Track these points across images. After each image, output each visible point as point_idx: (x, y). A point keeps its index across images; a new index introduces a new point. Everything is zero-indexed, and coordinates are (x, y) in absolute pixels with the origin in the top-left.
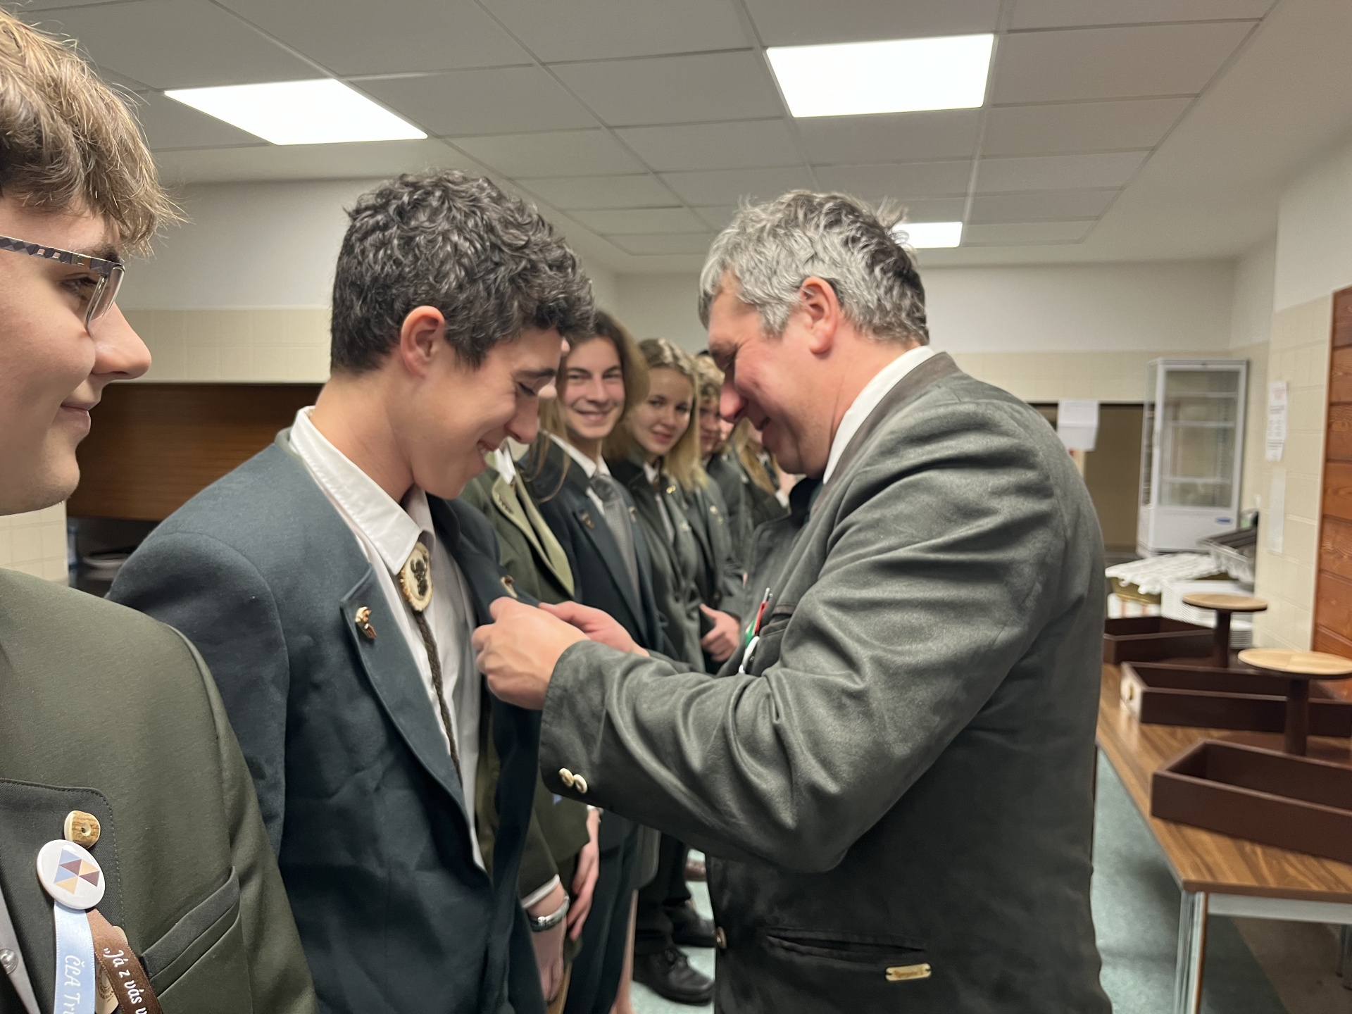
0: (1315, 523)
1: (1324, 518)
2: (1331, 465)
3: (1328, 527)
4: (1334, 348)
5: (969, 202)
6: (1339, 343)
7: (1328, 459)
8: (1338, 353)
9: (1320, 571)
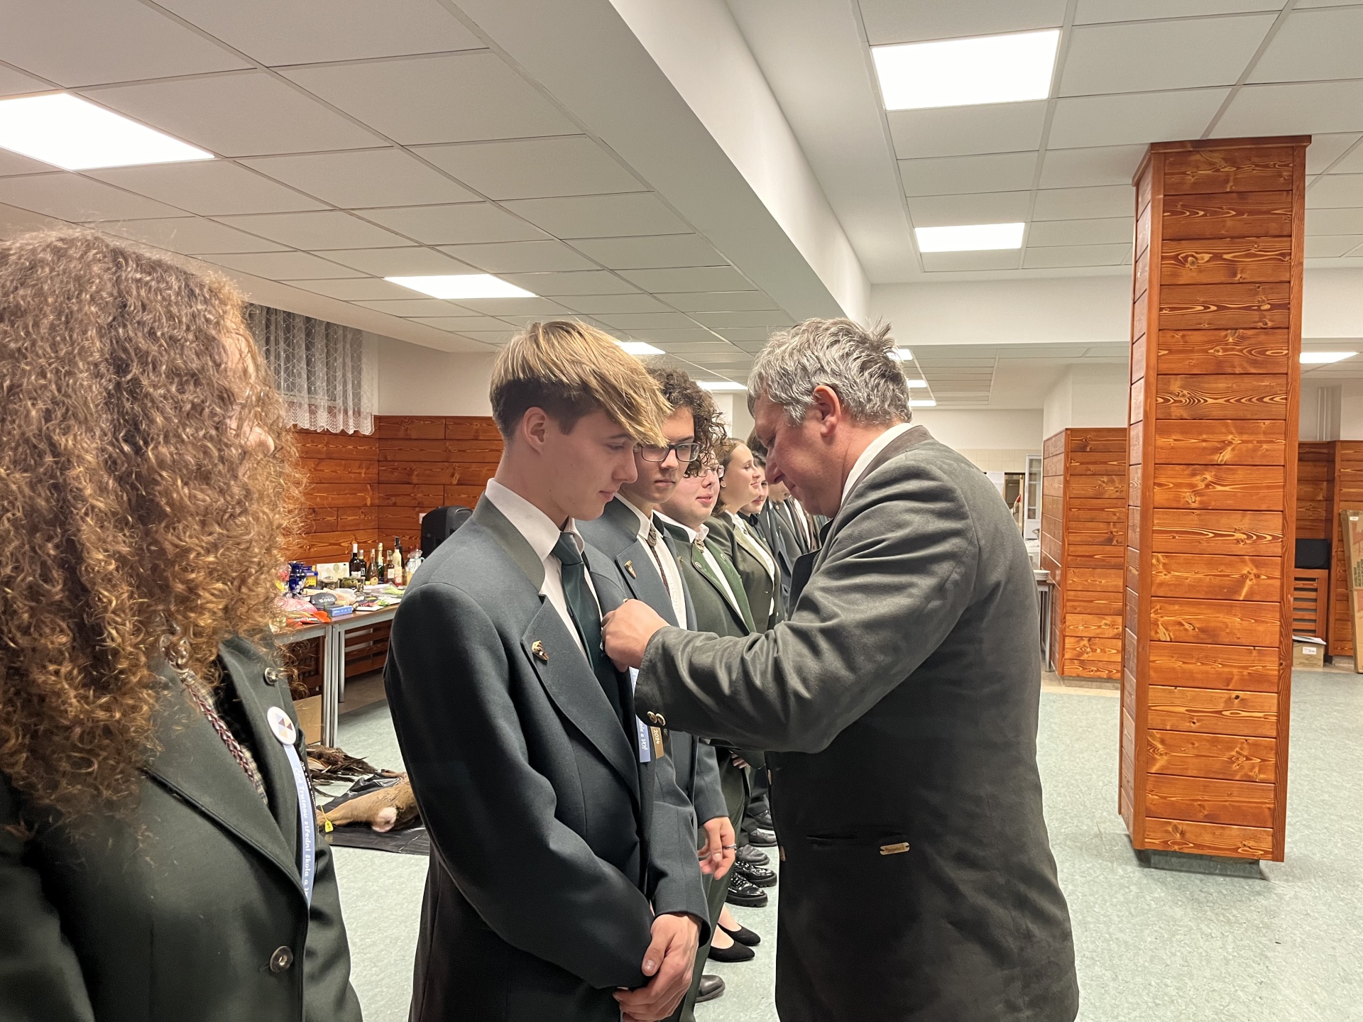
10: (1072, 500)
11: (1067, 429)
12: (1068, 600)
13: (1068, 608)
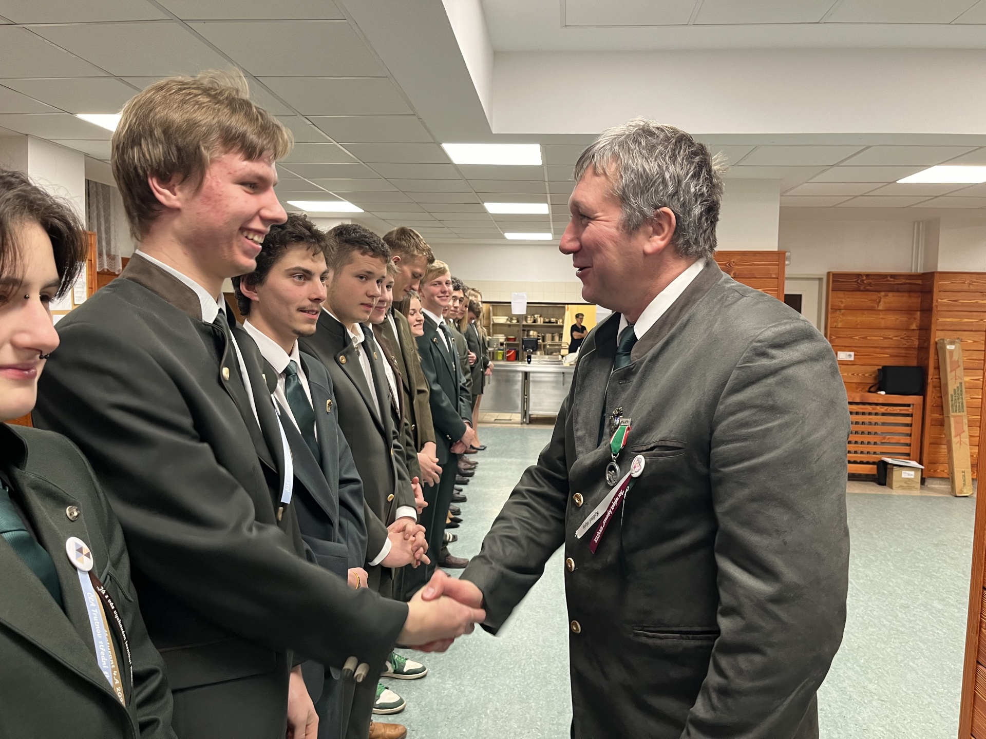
5: (552, 230)
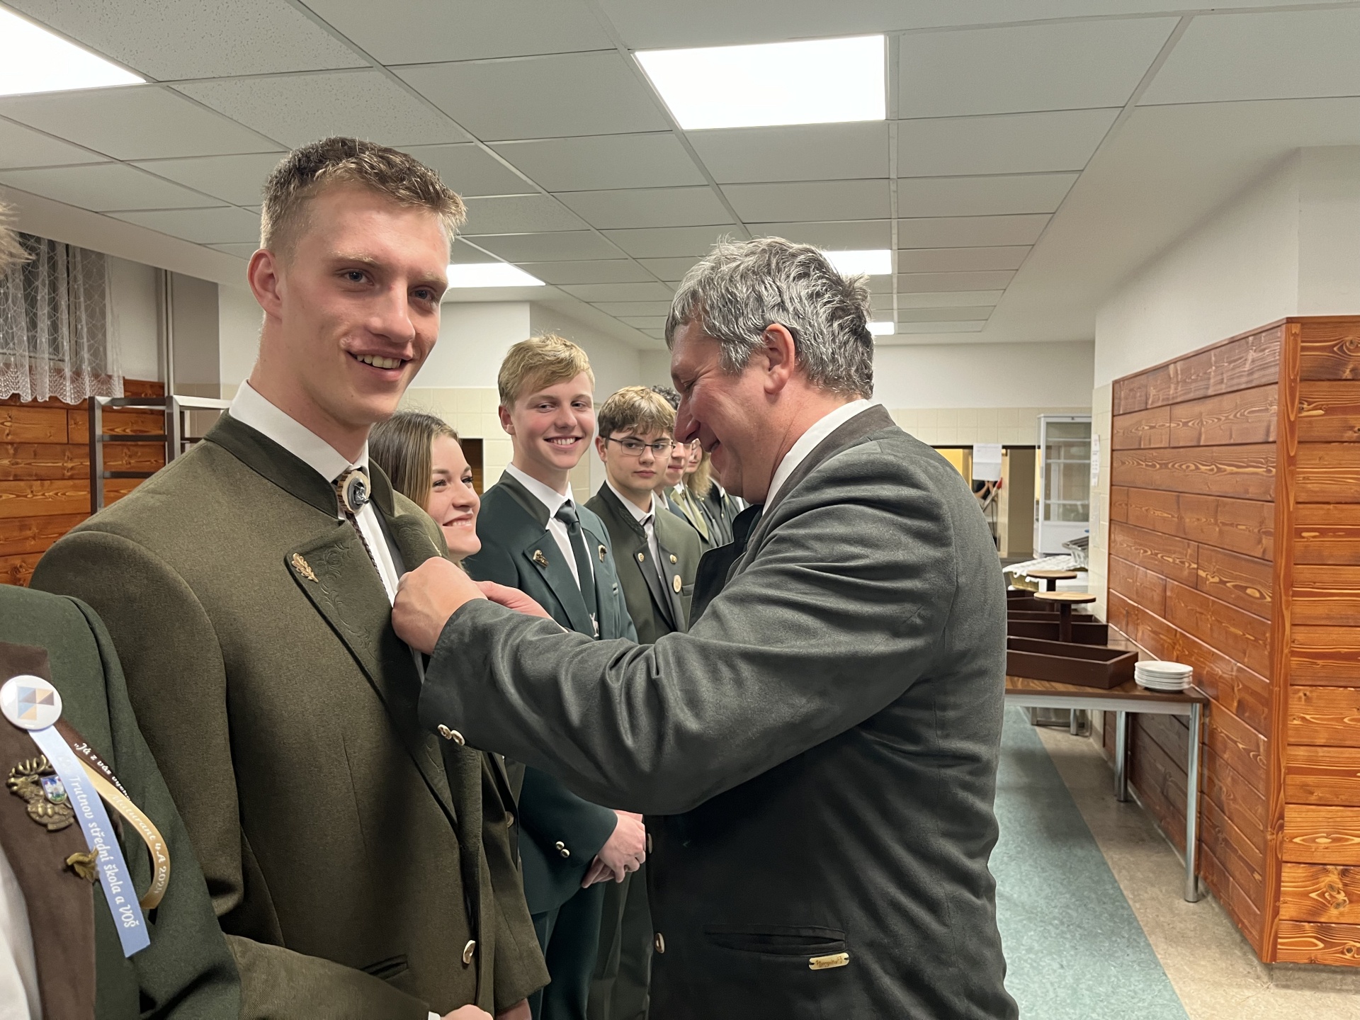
0: (1107, 524)
1: (1111, 520)
2: (1114, 487)
3: (1113, 526)
4: (1113, 416)
5: (895, 313)
6: (1115, 413)
7: (1112, 485)
8: (1115, 418)
9: (1110, 554)
10: (1305, 511)
11: (1290, 320)
12: (1290, 771)
13: (1290, 791)
